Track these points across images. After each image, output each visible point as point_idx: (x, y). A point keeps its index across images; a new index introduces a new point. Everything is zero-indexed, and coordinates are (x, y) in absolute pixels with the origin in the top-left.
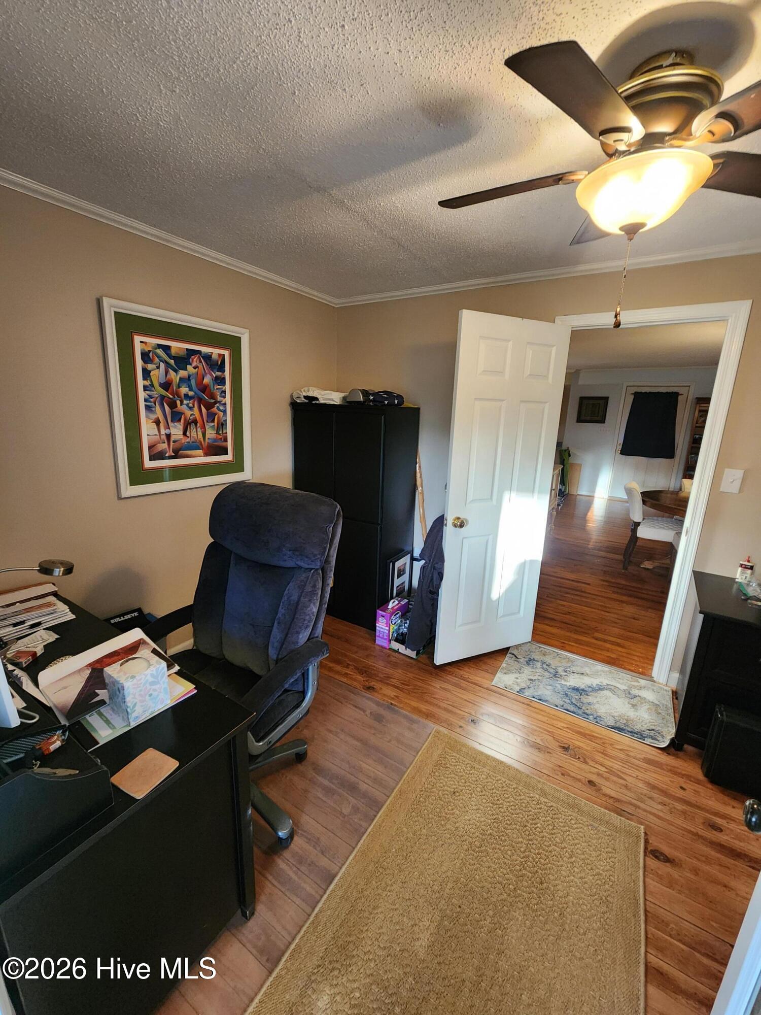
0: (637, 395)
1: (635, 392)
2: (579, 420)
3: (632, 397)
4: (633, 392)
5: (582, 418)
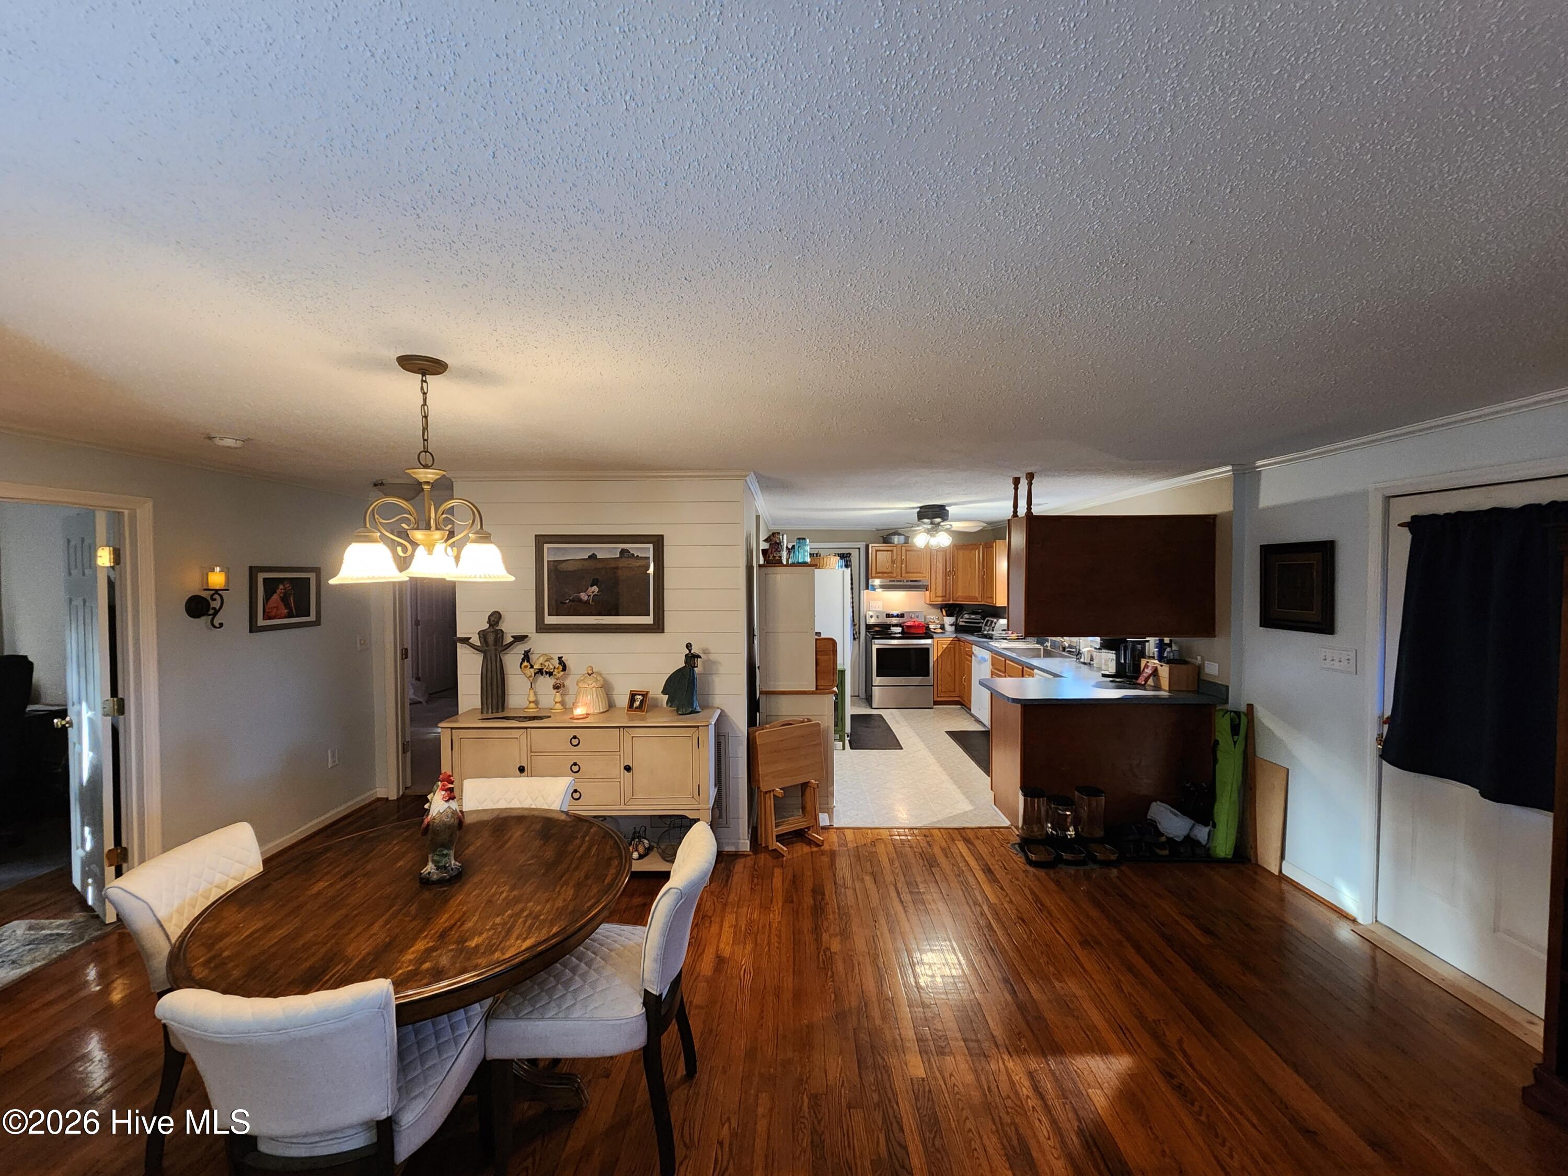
1: (1414, 518)
4: (1409, 520)
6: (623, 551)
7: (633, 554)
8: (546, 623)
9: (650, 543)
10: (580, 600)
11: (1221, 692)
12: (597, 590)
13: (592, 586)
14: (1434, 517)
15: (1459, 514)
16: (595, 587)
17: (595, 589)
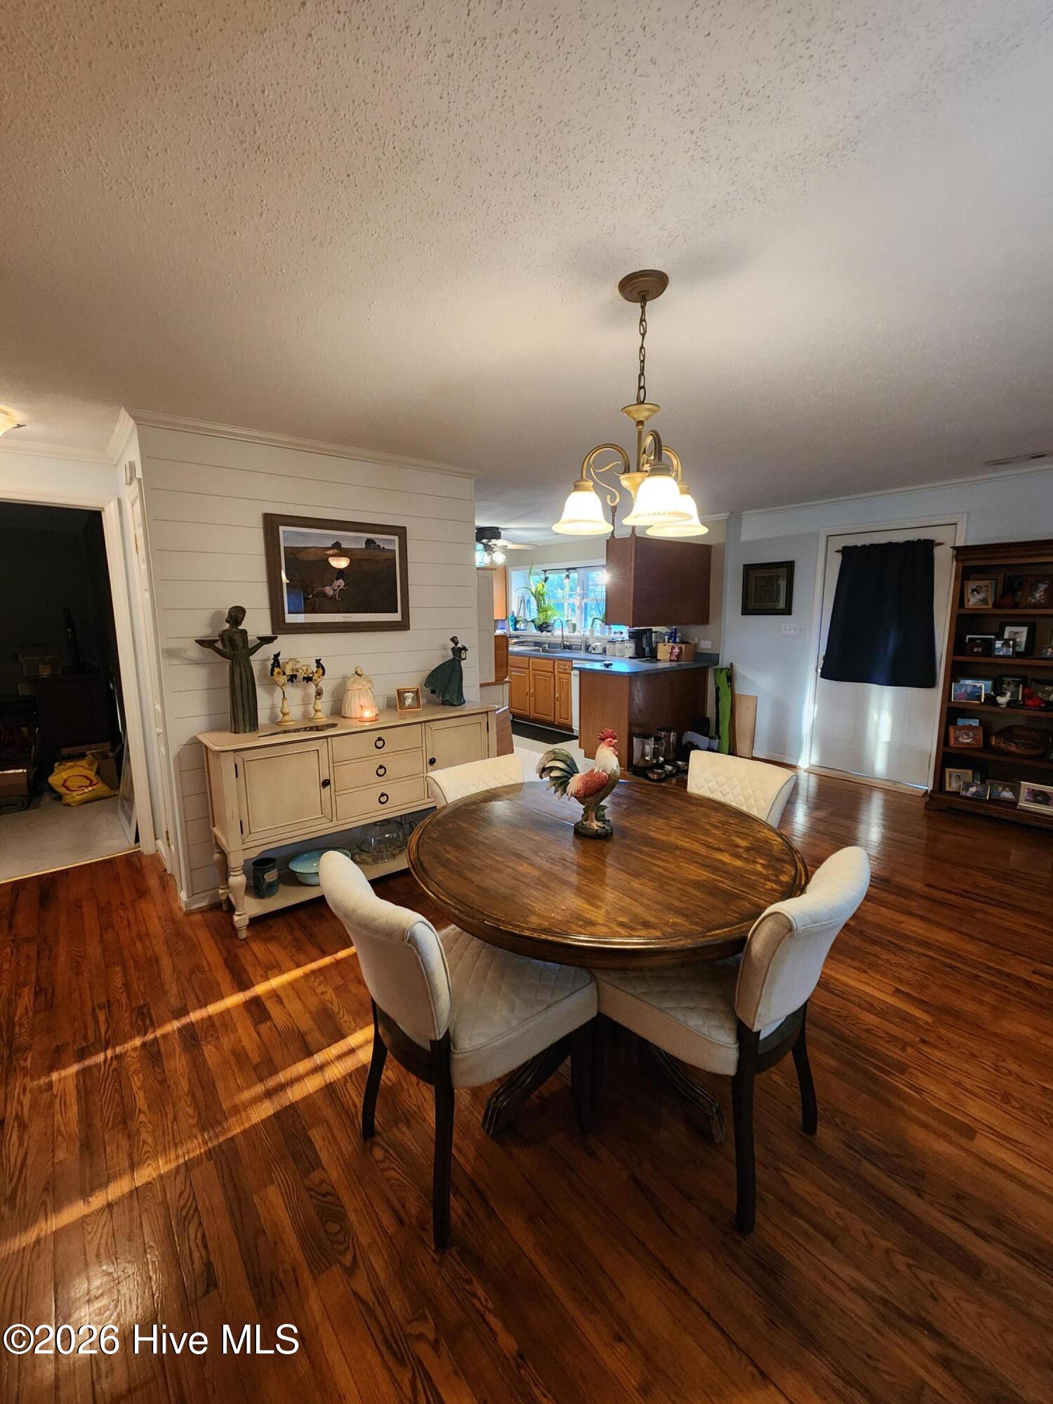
0: (849, 554)
1: (844, 548)
2: (746, 611)
3: (839, 557)
4: (841, 548)
5: (752, 605)
6: (369, 542)
7: (379, 546)
8: (287, 621)
9: (395, 535)
10: (325, 595)
11: (713, 659)
12: (343, 584)
13: (337, 579)
14: (856, 547)
15: (872, 545)
16: (341, 580)
17: (341, 583)
